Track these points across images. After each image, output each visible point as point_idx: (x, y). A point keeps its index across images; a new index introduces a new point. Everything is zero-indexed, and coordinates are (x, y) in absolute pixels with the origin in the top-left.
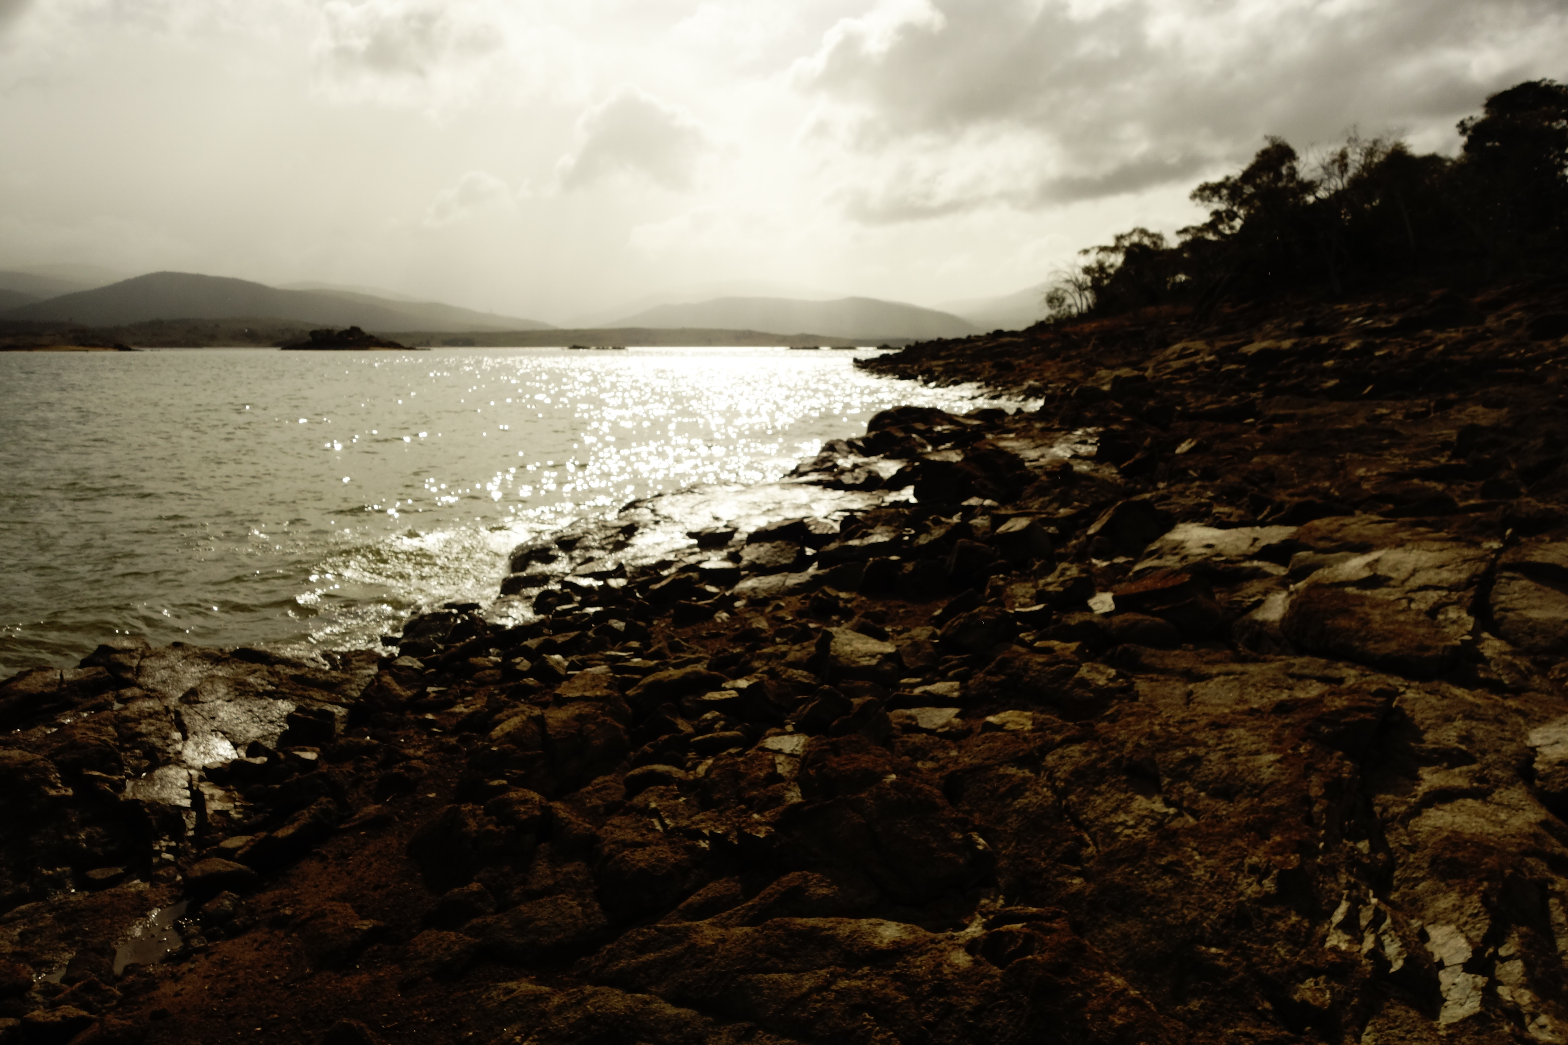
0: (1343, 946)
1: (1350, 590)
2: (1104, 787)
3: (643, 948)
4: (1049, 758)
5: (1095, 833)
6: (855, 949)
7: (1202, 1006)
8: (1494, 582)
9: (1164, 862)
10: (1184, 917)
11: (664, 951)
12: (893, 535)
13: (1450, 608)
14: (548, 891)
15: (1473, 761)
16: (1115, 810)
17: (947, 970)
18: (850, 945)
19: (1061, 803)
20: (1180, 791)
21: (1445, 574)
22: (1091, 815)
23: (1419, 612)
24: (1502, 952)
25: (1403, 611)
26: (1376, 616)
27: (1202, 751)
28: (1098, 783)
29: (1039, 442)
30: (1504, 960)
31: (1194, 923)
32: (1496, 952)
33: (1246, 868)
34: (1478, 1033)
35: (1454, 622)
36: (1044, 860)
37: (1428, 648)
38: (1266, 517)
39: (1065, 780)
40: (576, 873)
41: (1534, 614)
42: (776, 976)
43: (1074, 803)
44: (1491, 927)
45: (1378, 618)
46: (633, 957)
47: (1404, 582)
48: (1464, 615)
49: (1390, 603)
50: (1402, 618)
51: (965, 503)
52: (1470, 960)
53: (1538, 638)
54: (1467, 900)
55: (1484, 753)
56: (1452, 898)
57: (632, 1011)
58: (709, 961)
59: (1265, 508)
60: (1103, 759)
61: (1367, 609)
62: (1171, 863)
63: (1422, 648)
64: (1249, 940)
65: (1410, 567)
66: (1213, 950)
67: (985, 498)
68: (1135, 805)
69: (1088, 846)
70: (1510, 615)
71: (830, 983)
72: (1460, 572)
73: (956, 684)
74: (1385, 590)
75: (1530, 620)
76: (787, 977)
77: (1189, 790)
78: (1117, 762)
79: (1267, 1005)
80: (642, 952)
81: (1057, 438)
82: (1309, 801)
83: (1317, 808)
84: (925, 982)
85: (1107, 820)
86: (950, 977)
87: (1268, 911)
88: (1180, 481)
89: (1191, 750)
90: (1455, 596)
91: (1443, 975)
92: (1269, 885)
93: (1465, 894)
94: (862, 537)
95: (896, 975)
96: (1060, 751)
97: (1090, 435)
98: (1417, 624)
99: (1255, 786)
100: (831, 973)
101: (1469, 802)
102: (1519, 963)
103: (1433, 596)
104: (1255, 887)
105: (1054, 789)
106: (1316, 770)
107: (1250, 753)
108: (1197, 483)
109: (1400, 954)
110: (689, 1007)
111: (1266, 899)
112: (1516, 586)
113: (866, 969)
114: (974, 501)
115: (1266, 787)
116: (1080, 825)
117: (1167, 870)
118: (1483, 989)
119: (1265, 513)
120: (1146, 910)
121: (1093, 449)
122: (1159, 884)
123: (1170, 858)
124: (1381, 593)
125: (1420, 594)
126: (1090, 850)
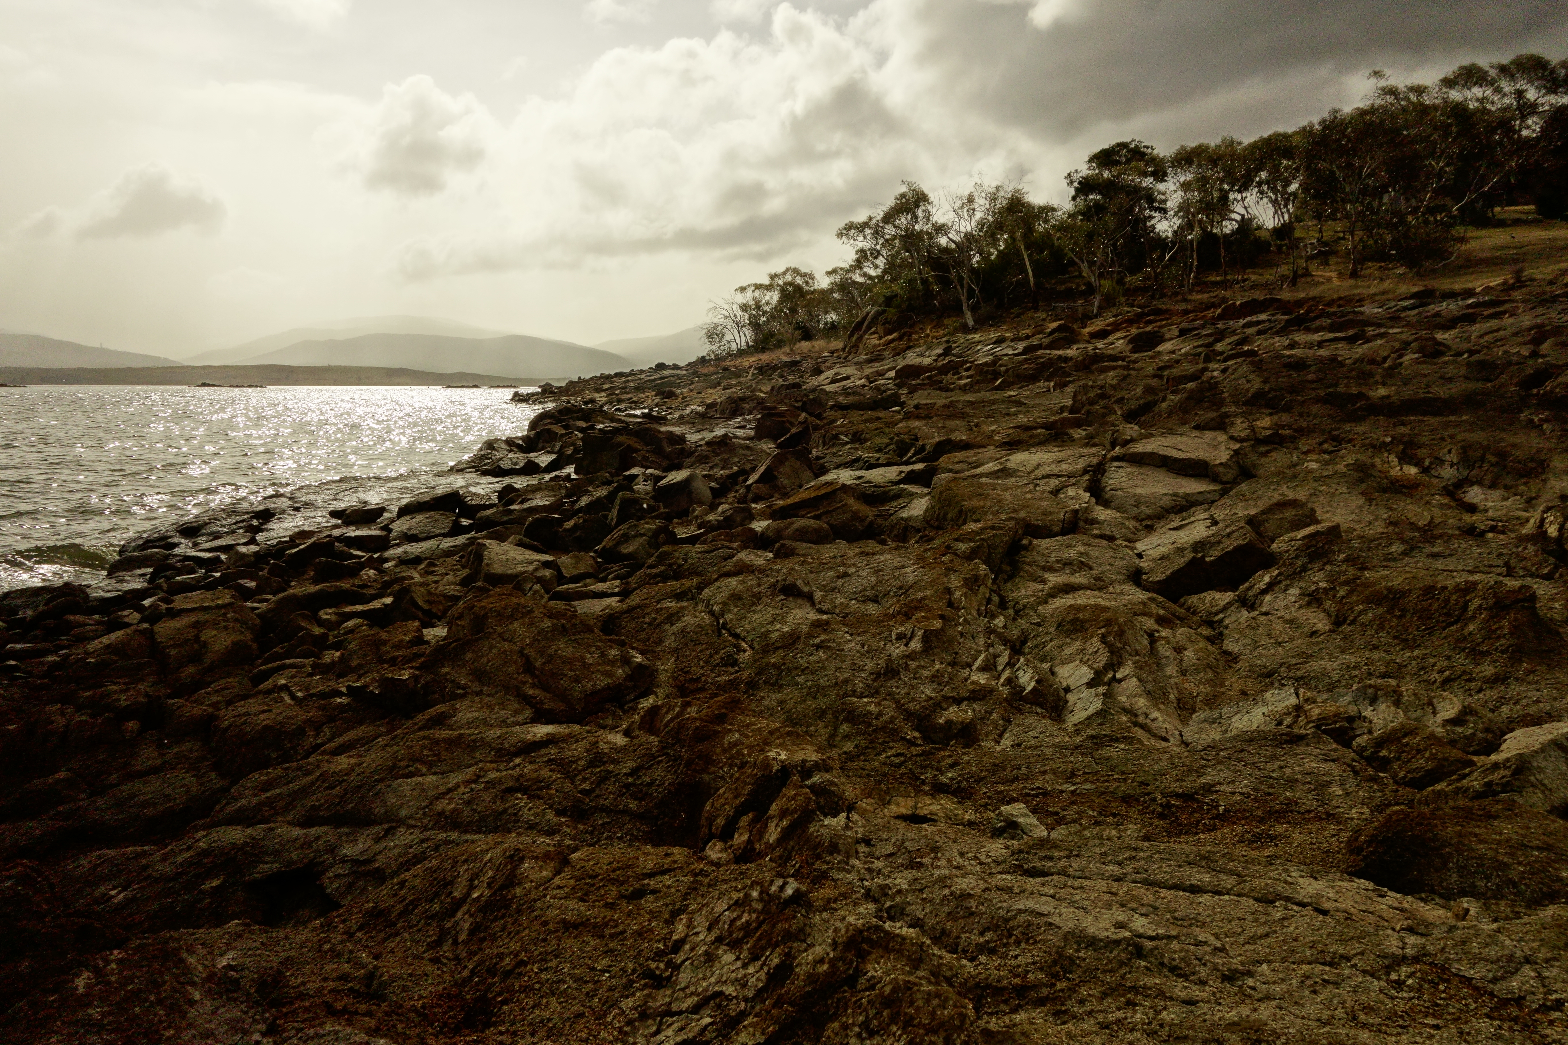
0: (982, 682)
1: (983, 480)
2: (759, 607)
3: (266, 786)
4: (706, 591)
5: (752, 640)
6: (507, 746)
7: (856, 746)
8: (1105, 471)
9: (817, 641)
10: (836, 678)
11: (291, 785)
12: (553, 499)
13: (1069, 489)
14: (155, 770)
15: (1091, 568)
16: (772, 623)
17: (602, 745)
18: (502, 744)
19: (718, 623)
20: (832, 602)
21: (1064, 466)
22: (748, 627)
23: (1043, 492)
24: (1119, 675)
25: (1030, 492)
26: (1007, 495)
27: (852, 570)
28: (754, 604)
29: (700, 427)
30: (1120, 681)
31: (846, 681)
32: (1114, 676)
33: (894, 637)
34: (1101, 724)
35: (1072, 498)
36: (703, 667)
37: (1051, 513)
38: (911, 457)
39: (723, 603)
40: (191, 751)
41: (1139, 491)
42: (420, 779)
43: (731, 620)
44: (1110, 658)
45: (1009, 497)
46: (255, 795)
47: (1029, 473)
48: (1081, 492)
49: (1018, 487)
50: (1029, 496)
51: (627, 473)
52: (1092, 679)
53: (1143, 508)
54: (1088, 643)
55: (1100, 565)
56: (1077, 645)
57: (254, 838)
58: (344, 781)
59: (909, 451)
60: (759, 585)
61: (999, 492)
62: (822, 642)
63: (1046, 513)
64: (897, 687)
65: (1035, 463)
66: (865, 700)
67: (648, 468)
68: (790, 617)
69: (745, 651)
70: (1119, 493)
71: (479, 777)
72: (1076, 464)
73: (617, 582)
74: (1014, 480)
75: (1136, 495)
76: (431, 778)
77: (840, 600)
78: (773, 586)
79: (916, 734)
80: (265, 790)
81: (717, 424)
82: (948, 591)
83: (957, 595)
84: (580, 759)
85: (763, 630)
86: (607, 751)
87: (913, 665)
88: (834, 445)
89: (841, 569)
90: (1073, 480)
91: (1069, 696)
92: (915, 645)
93: (1086, 639)
94: (522, 503)
95: (550, 760)
96: (717, 584)
97: (749, 421)
98: (1041, 499)
99: (901, 588)
100: (481, 769)
101: (1088, 592)
102: (1134, 679)
103: (1054, 482)
104: (903, 648)
105: (712, 613)
106: (955, 571)
107: (896, 568)
108: (849, 446)
109: (1032, 678)
110: (320, 825)
111: (912, 656)
112: (1123, 473)
113: (517, 761)
114: (635, 471)
115: (911, 586)
116: (737, 636)
117: (819, 647)
118: (1104, 694)
119: (910, 454)
120: (801, 679)
121: (752, 433)
122: (813, 659)
123: (823, 637)
124: (1010, 481)
125: (1043, 481)
126: (747, 654)
